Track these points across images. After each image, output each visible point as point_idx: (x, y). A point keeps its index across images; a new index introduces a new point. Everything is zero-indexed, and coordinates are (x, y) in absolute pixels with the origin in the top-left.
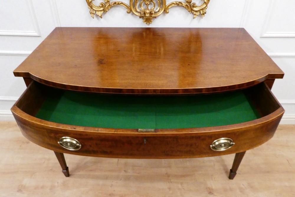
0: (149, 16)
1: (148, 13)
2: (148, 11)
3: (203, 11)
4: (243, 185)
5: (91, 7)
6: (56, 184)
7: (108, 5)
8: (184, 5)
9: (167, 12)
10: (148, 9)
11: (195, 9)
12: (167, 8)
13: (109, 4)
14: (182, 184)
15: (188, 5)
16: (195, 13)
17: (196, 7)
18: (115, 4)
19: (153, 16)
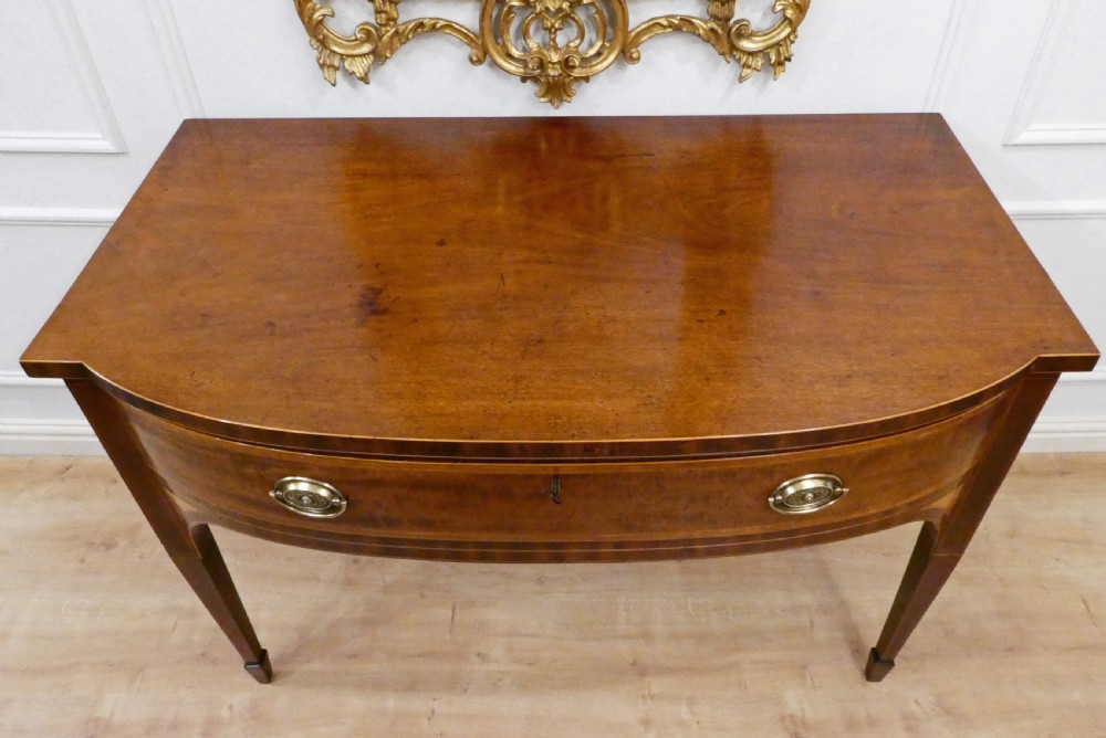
0: (560, 75)
1: (554, 63)
2: (555, 58)
3: (779, 54)
5: (323, 43)
6: (225, 713)
7: (389, 34)
8: (701, 32)
9: (631, 57)
10: (556, 48)
11: (746, 44)
12: (632, 42)
13: (393, 30)
14: (691, 702)
15: (720, 31)
16: (744, 59)
17: (750, 36)
18: (419, 30)
19: (577, 73)
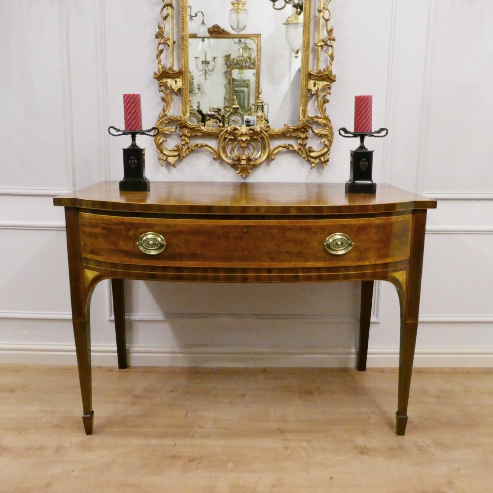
0: (246, 164)
1: (244, 160)
2: (244, 157)
3: (324, 158)
4: (423, 442)
5: (161, 151)
6: (67, 444)
7: (185, 148)
8: (296, 149)
9: (272, 159)
10: (244, 154)
11: (313, 154)
12: (271, 153)
13: (187, 147)
14: (308, 442)
15: (303, 149)
16: (312, 160)
17: (313, 151)
18: (196, 147)
19: (252, 163)
